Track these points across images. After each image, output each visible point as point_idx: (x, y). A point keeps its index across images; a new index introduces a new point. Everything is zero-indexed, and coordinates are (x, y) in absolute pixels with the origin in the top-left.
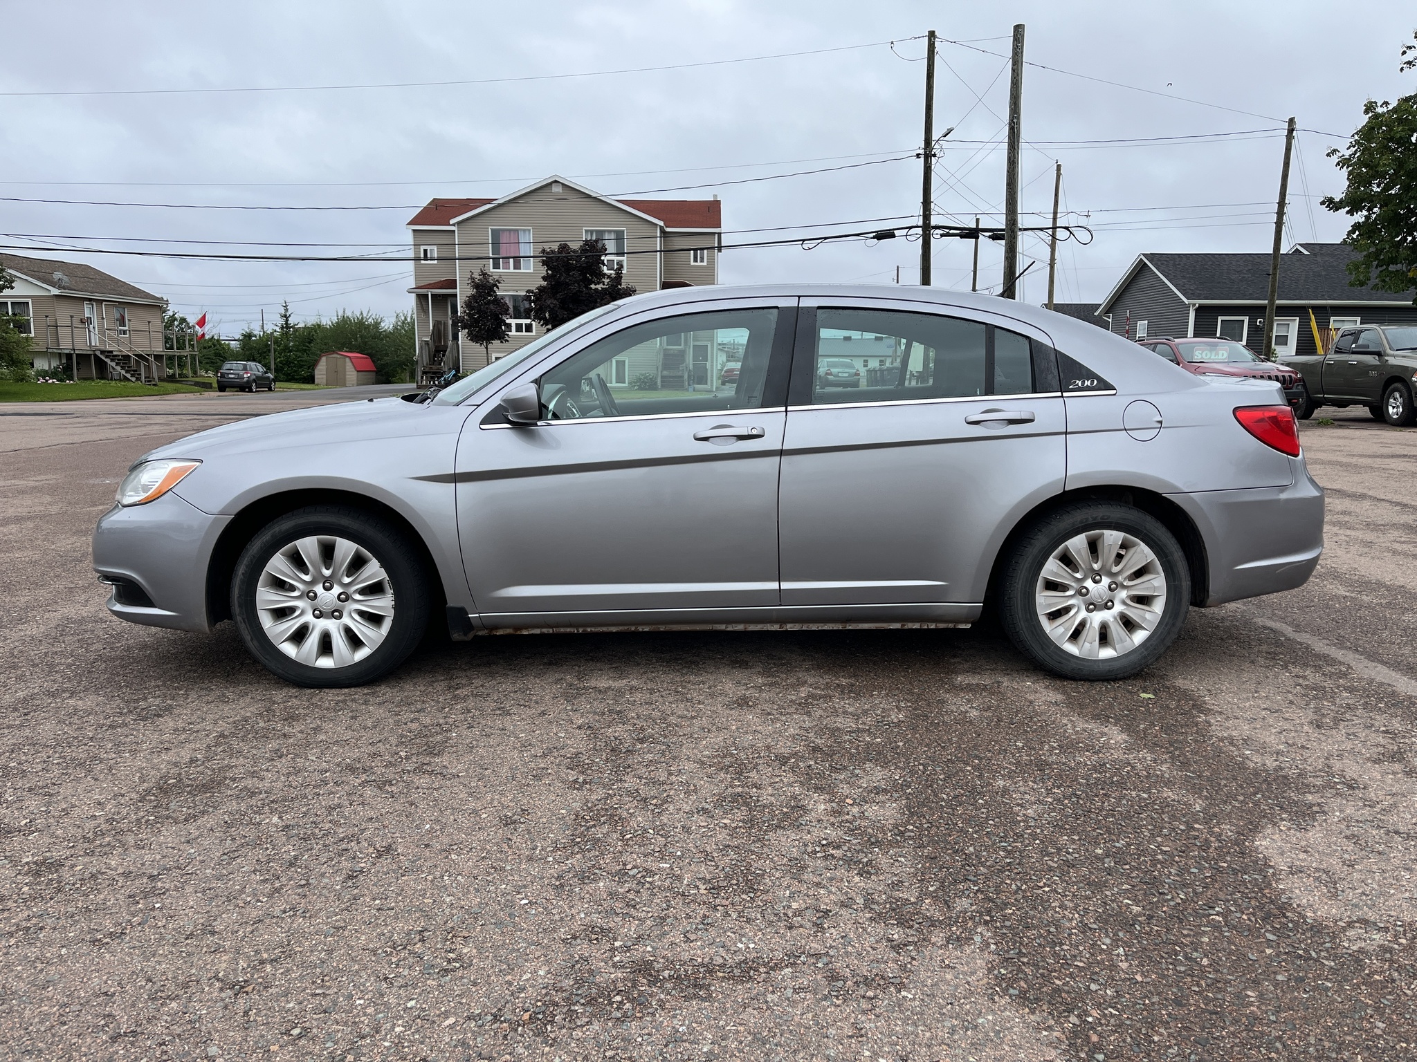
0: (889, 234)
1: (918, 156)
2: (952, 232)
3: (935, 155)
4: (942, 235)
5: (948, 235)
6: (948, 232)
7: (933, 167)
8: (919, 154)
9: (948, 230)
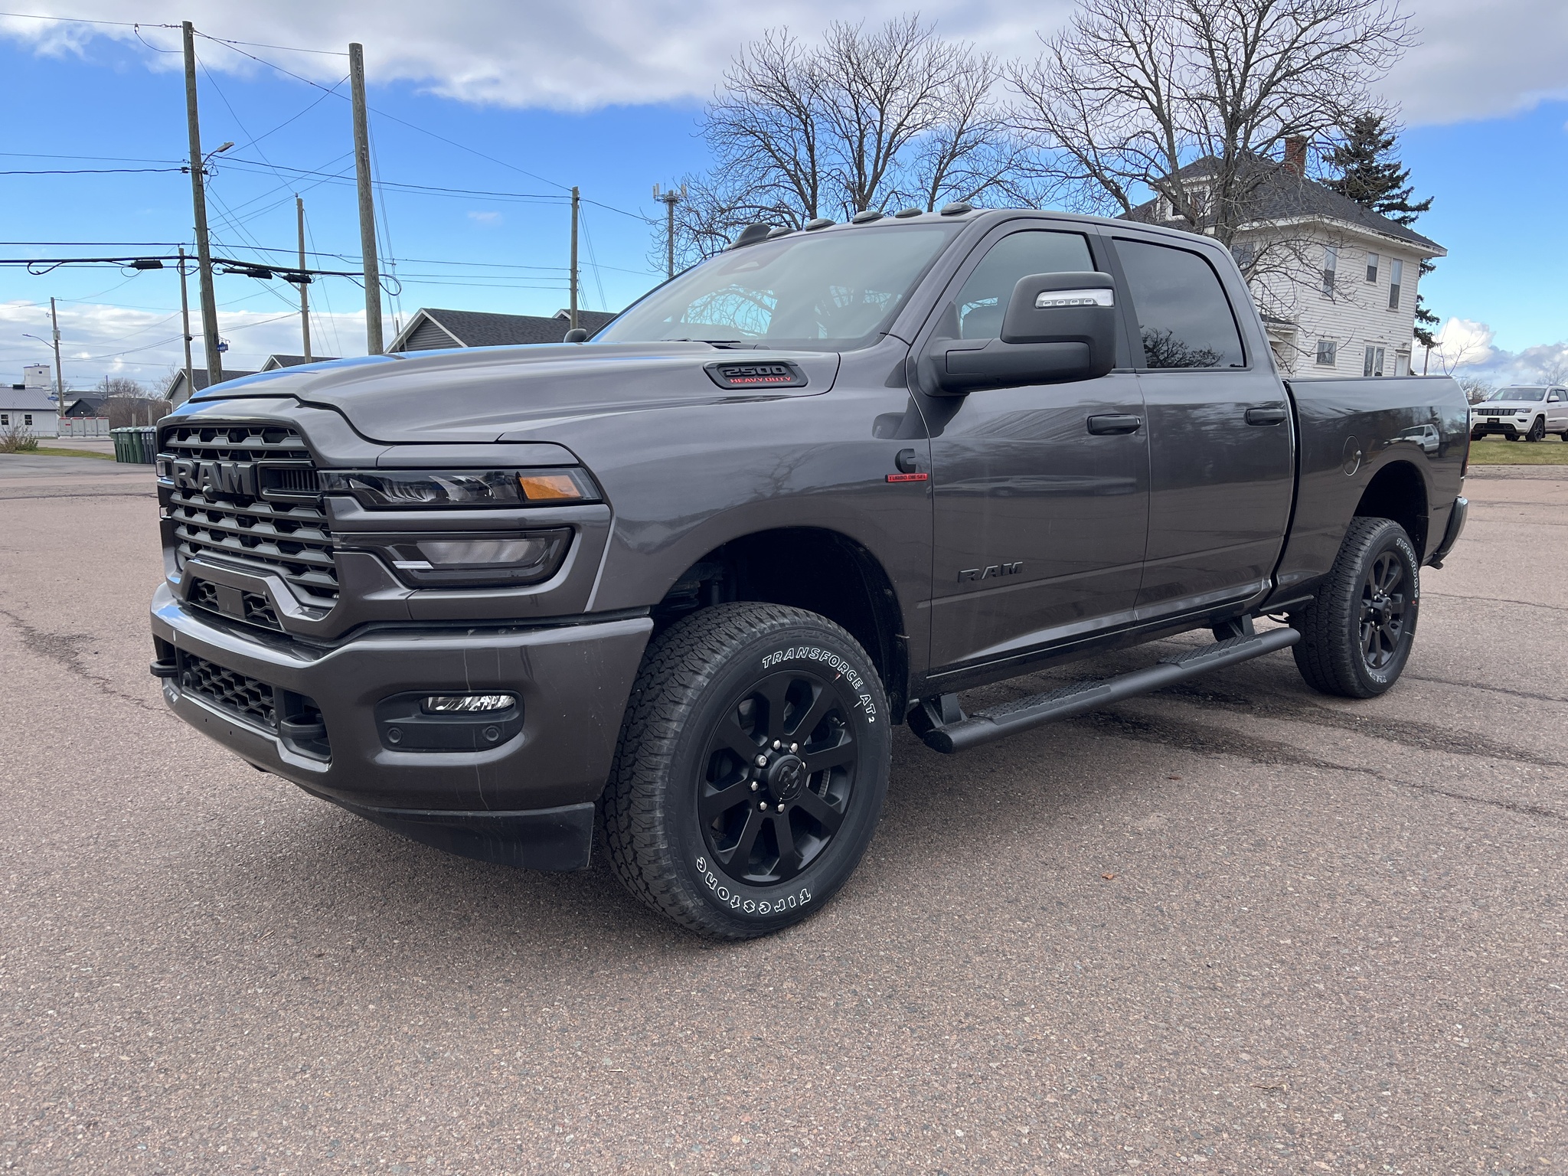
1: (184, 170)
2: (237, 267)
3: (206, 172)
5: (233, 271)
6: (234, 267)
7: (205, 186)
8: (186, 168)
9: (231, 266)
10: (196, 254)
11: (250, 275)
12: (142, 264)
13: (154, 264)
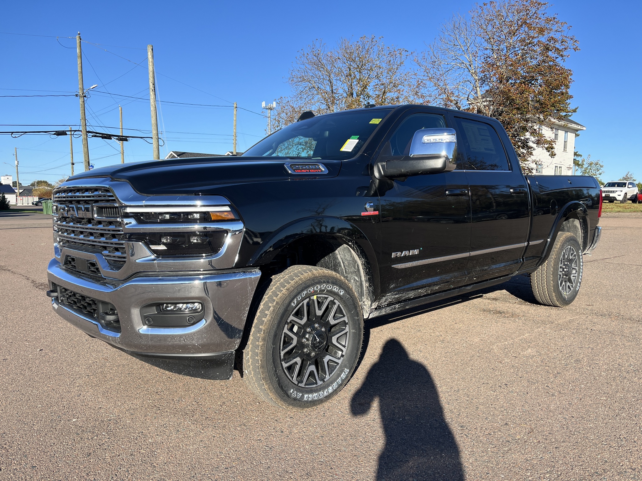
0: (63, 133)
1: (77, 95)
3: (85, 96)
4: (92, 136)
5: (95, 136)
6: (96, 135)
11: (103, 138)
12: (59, 133)
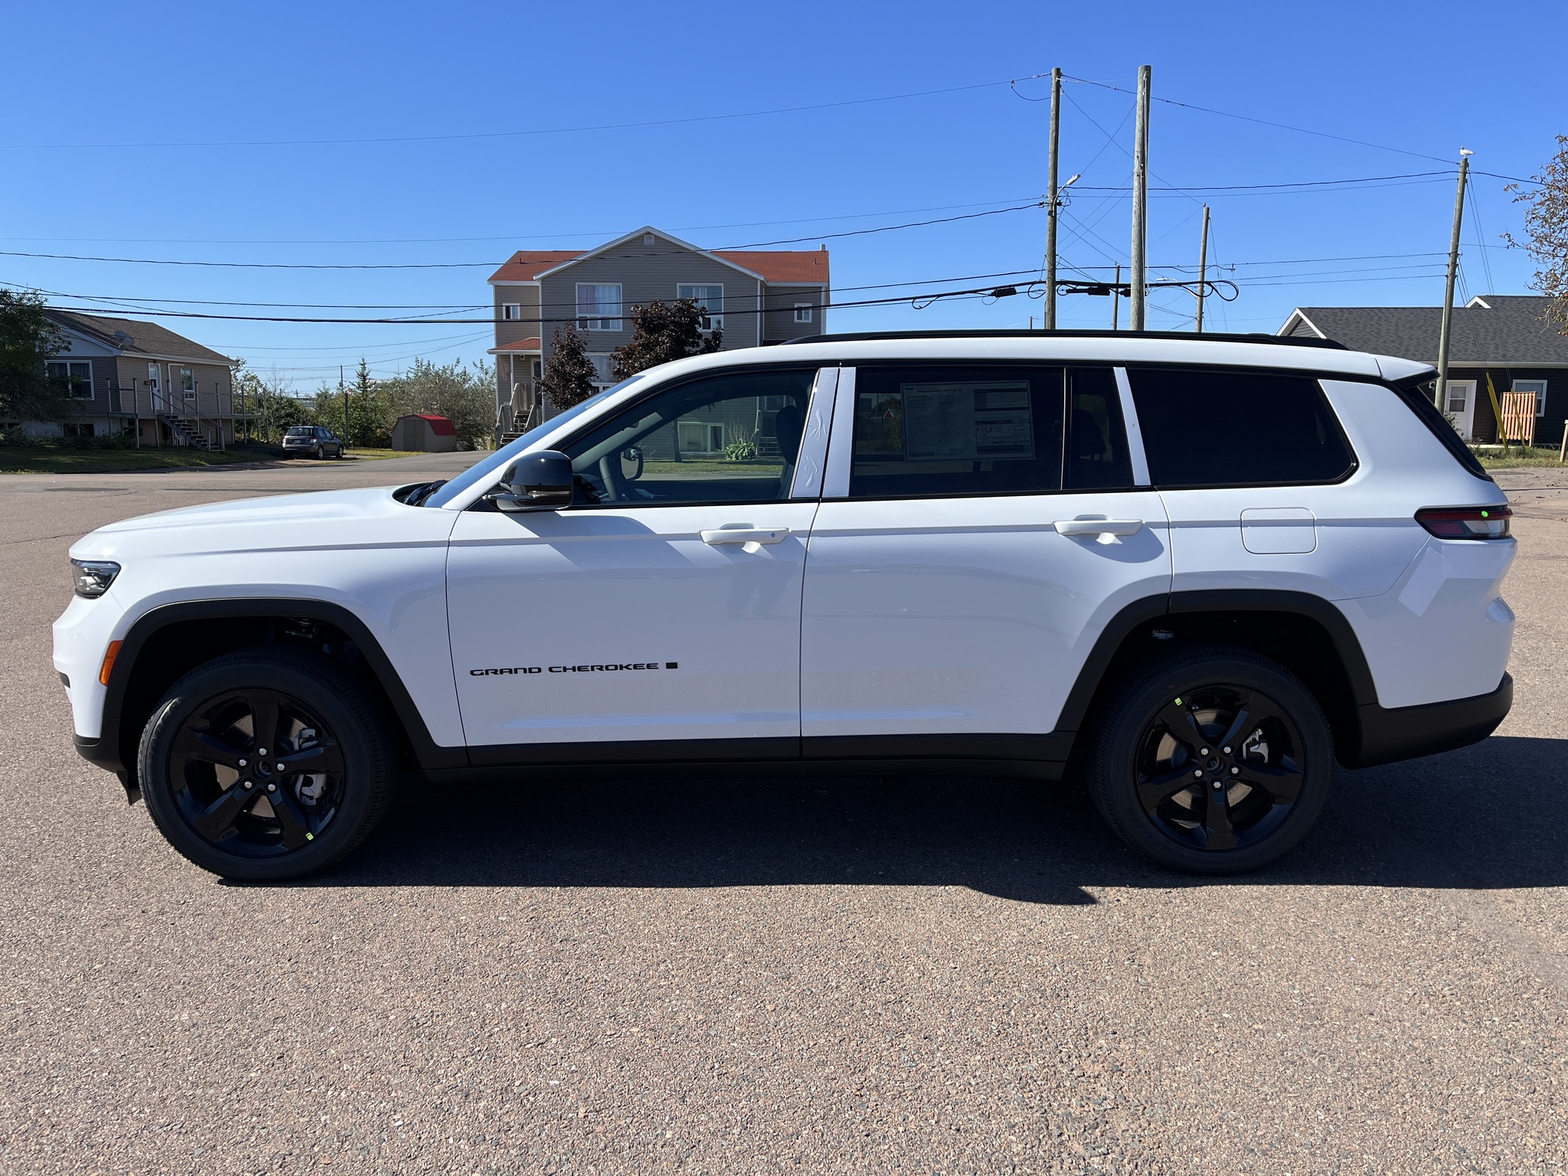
2: (1079, 287)
3: (1060, 204)
4: (1068, 291)
5: (1075, 291)
7: (1059, 216)
9: (1074, 286)
10: (1045, 276)
11: (1091, 292)
12: (1001, 292)
13: (1009, 291)
